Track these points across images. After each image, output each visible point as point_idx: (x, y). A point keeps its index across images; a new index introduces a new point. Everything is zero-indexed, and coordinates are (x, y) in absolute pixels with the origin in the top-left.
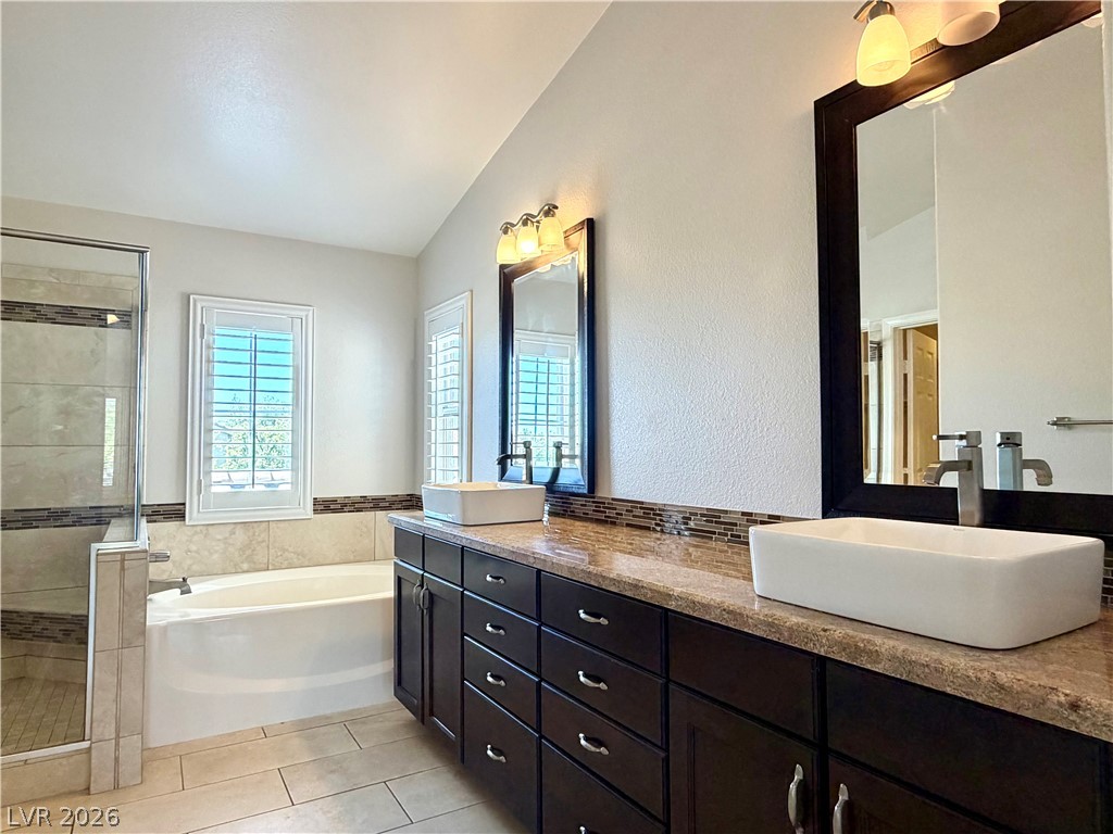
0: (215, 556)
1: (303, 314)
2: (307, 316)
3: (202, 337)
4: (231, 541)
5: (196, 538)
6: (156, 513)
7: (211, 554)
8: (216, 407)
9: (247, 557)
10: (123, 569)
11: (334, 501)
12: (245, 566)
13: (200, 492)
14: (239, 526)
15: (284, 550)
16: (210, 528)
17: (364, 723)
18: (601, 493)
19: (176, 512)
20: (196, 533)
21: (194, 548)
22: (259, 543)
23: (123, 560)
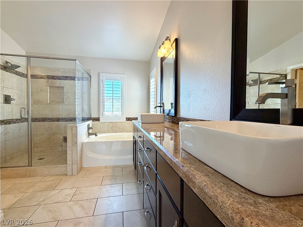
0: (106, 129)
1: (123, 76)
2: (124, 77)
3: (102, 82)
4: (109, 126)
5: (102, 125)
6: (94, 119)
7: (105, 128)
8: (105, 97)
9: (112, 129)
10: (72, 130)
11: (130, 118)
12: (112, 131)
13: (102, 115)
14: (110, 123)
15: (120, 128)
16: (105, 123)
17: (126, 168)
18: (178, 116)
19: (98, 119)
20: (102, 124)
21: (101, 127)
22: (115, 127)
23: (72, 128)
